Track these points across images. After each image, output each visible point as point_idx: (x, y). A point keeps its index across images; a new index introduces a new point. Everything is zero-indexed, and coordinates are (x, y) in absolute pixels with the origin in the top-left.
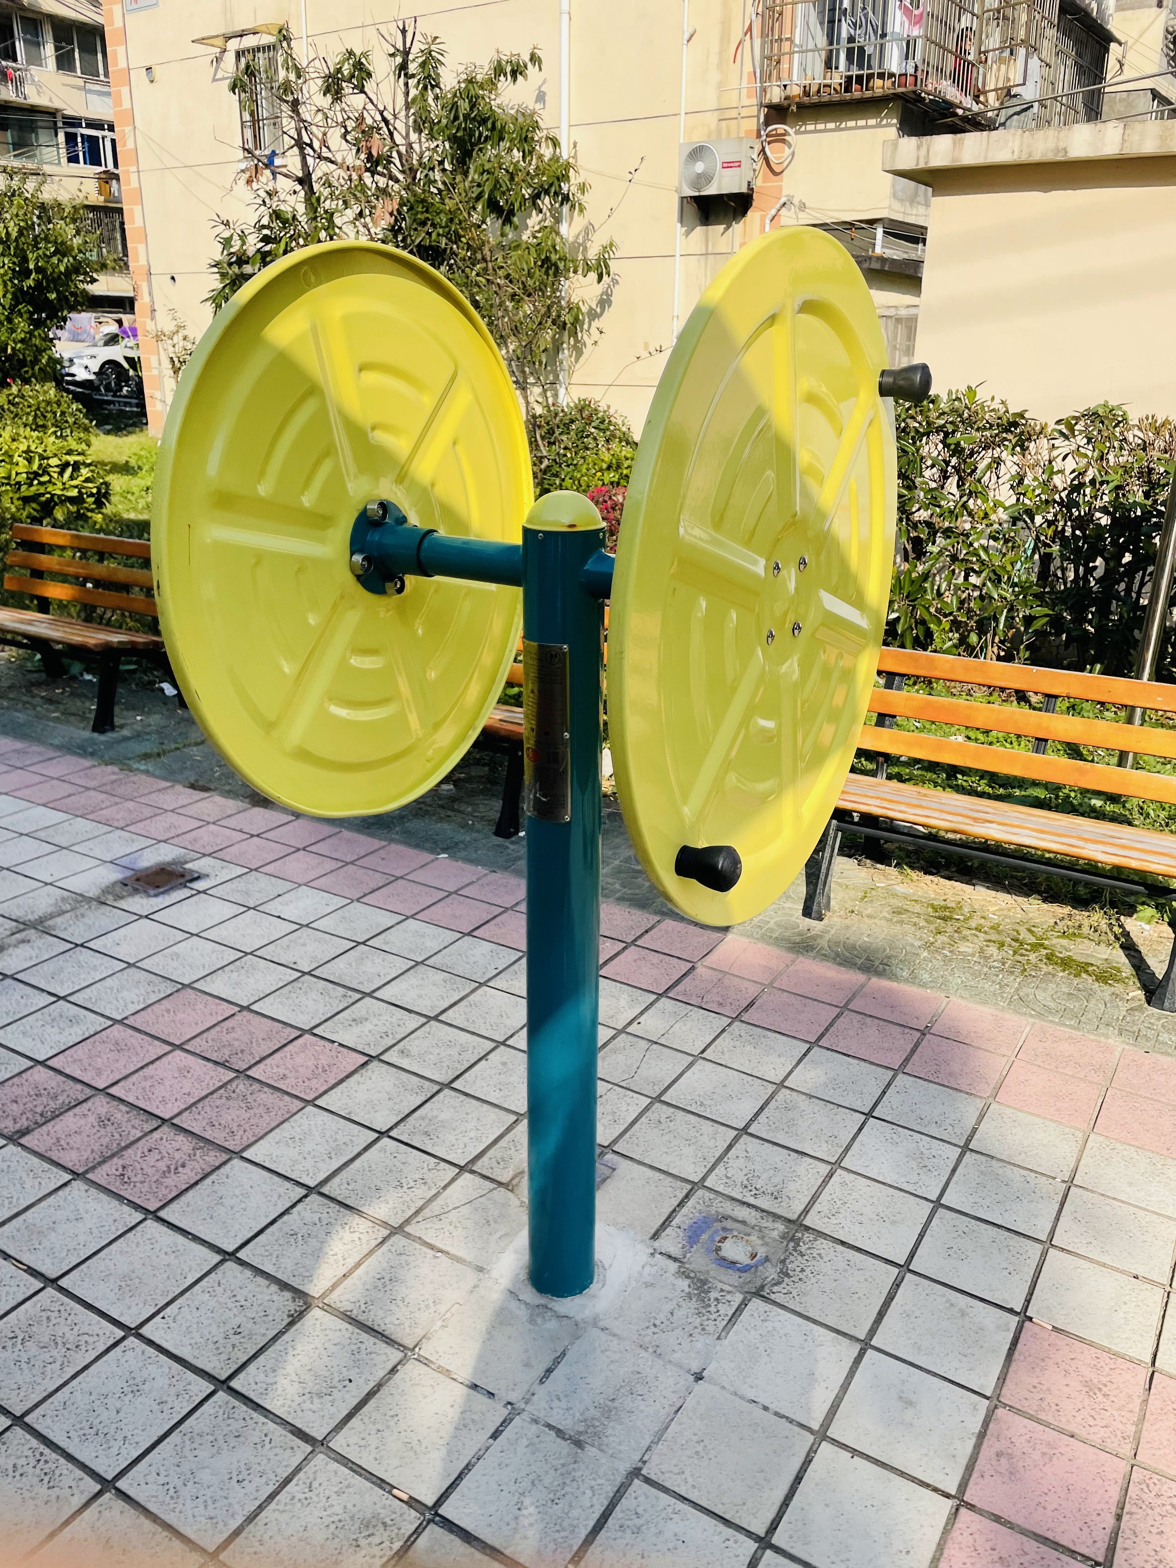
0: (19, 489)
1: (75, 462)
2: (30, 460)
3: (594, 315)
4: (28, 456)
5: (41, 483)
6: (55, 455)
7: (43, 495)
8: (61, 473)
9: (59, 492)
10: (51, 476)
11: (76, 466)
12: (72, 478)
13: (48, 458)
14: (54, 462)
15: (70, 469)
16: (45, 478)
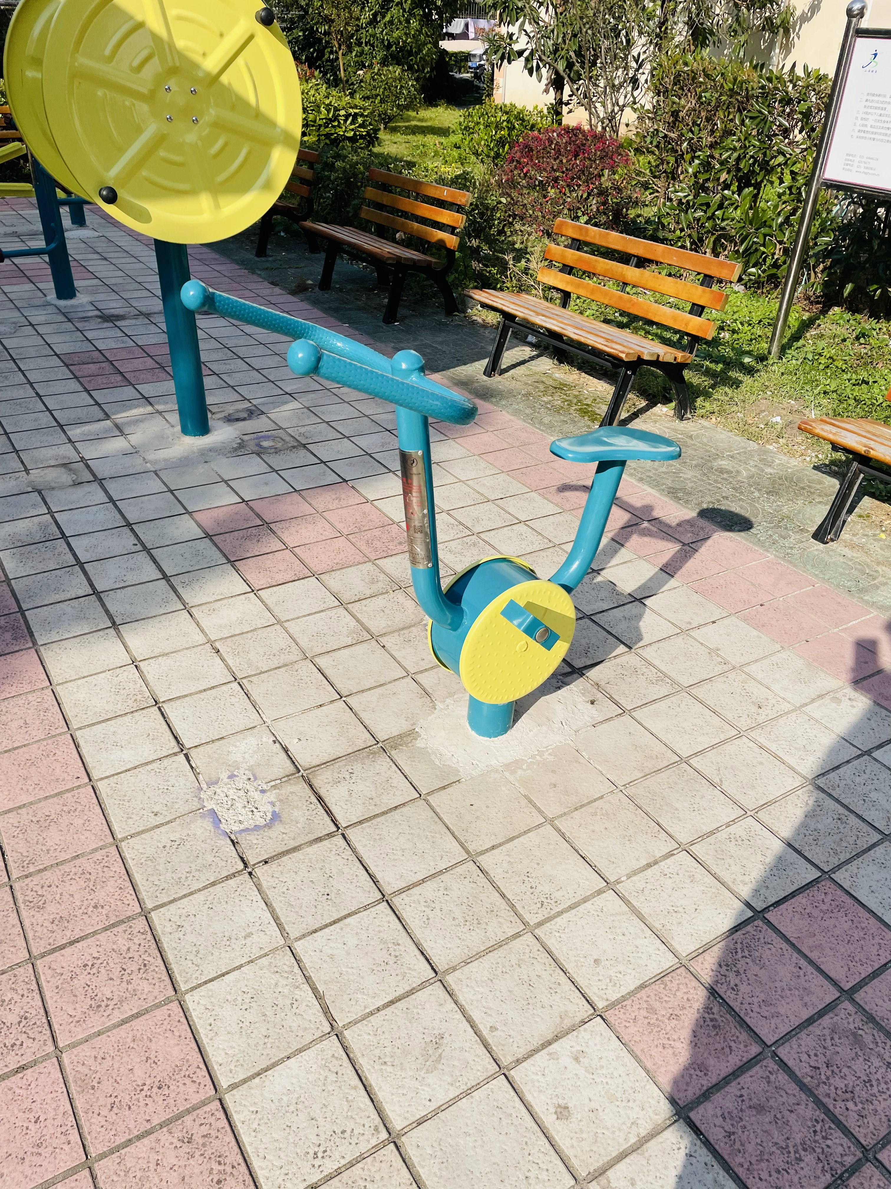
0: (319, 129)
1: (355, 113)
2: (328, 111)
3: (805, 18)
4: (328, 107)
5: (333, 127)
6: (344, 108)
7: (332, 134)
8: (345, 121)
9: (342, 133)
10: (339, 122)
11: (355, 116)
12: (351, 124)
13: (339, 110)
14: (342, 112)
15: (351, 118)
16: (336, 123)
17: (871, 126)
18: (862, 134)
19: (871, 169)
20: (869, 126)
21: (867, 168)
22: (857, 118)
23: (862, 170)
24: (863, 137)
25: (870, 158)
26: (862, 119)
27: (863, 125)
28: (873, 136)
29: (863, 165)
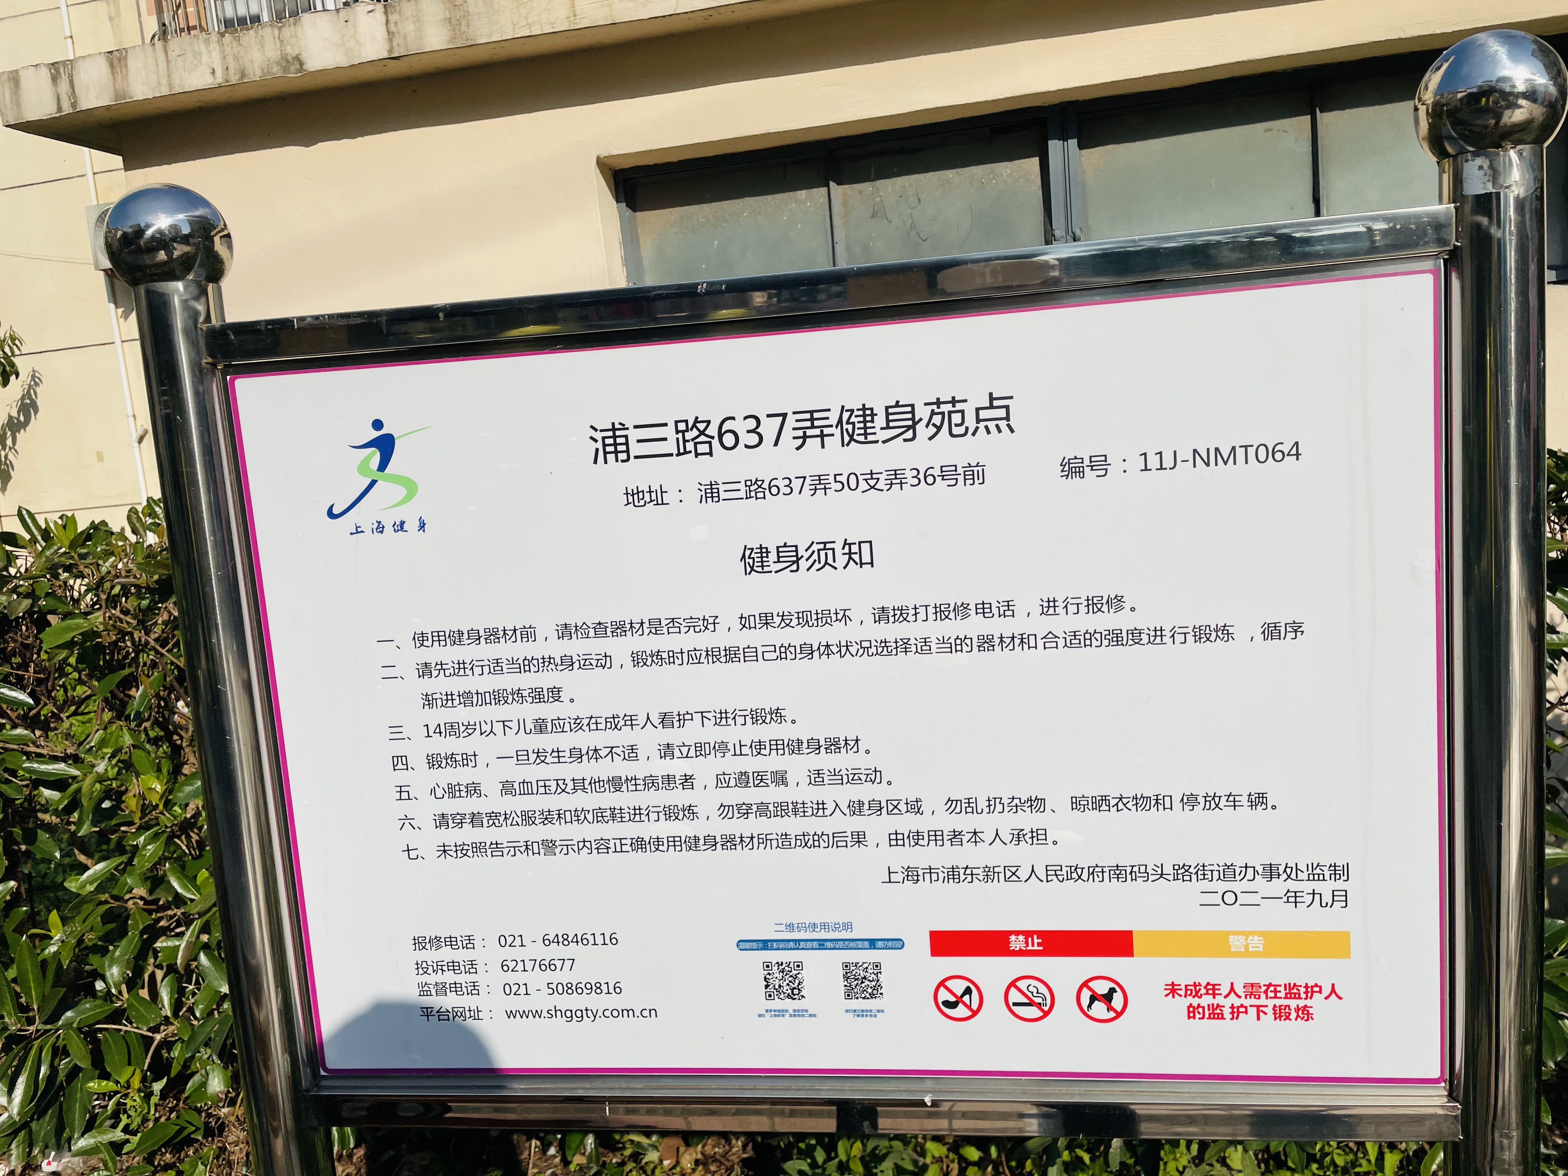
17: (507, 788)
18: (468, 834)
19: (596, 988)
20: (491, 786)
21: (570, 989)
22: (400, 762)
23: (543, 1001)
24: (478, 848)
25: (563, 940)
26: (433, 762)
27: (453, 791)
28: (537, 833)
29: (537, 979)
